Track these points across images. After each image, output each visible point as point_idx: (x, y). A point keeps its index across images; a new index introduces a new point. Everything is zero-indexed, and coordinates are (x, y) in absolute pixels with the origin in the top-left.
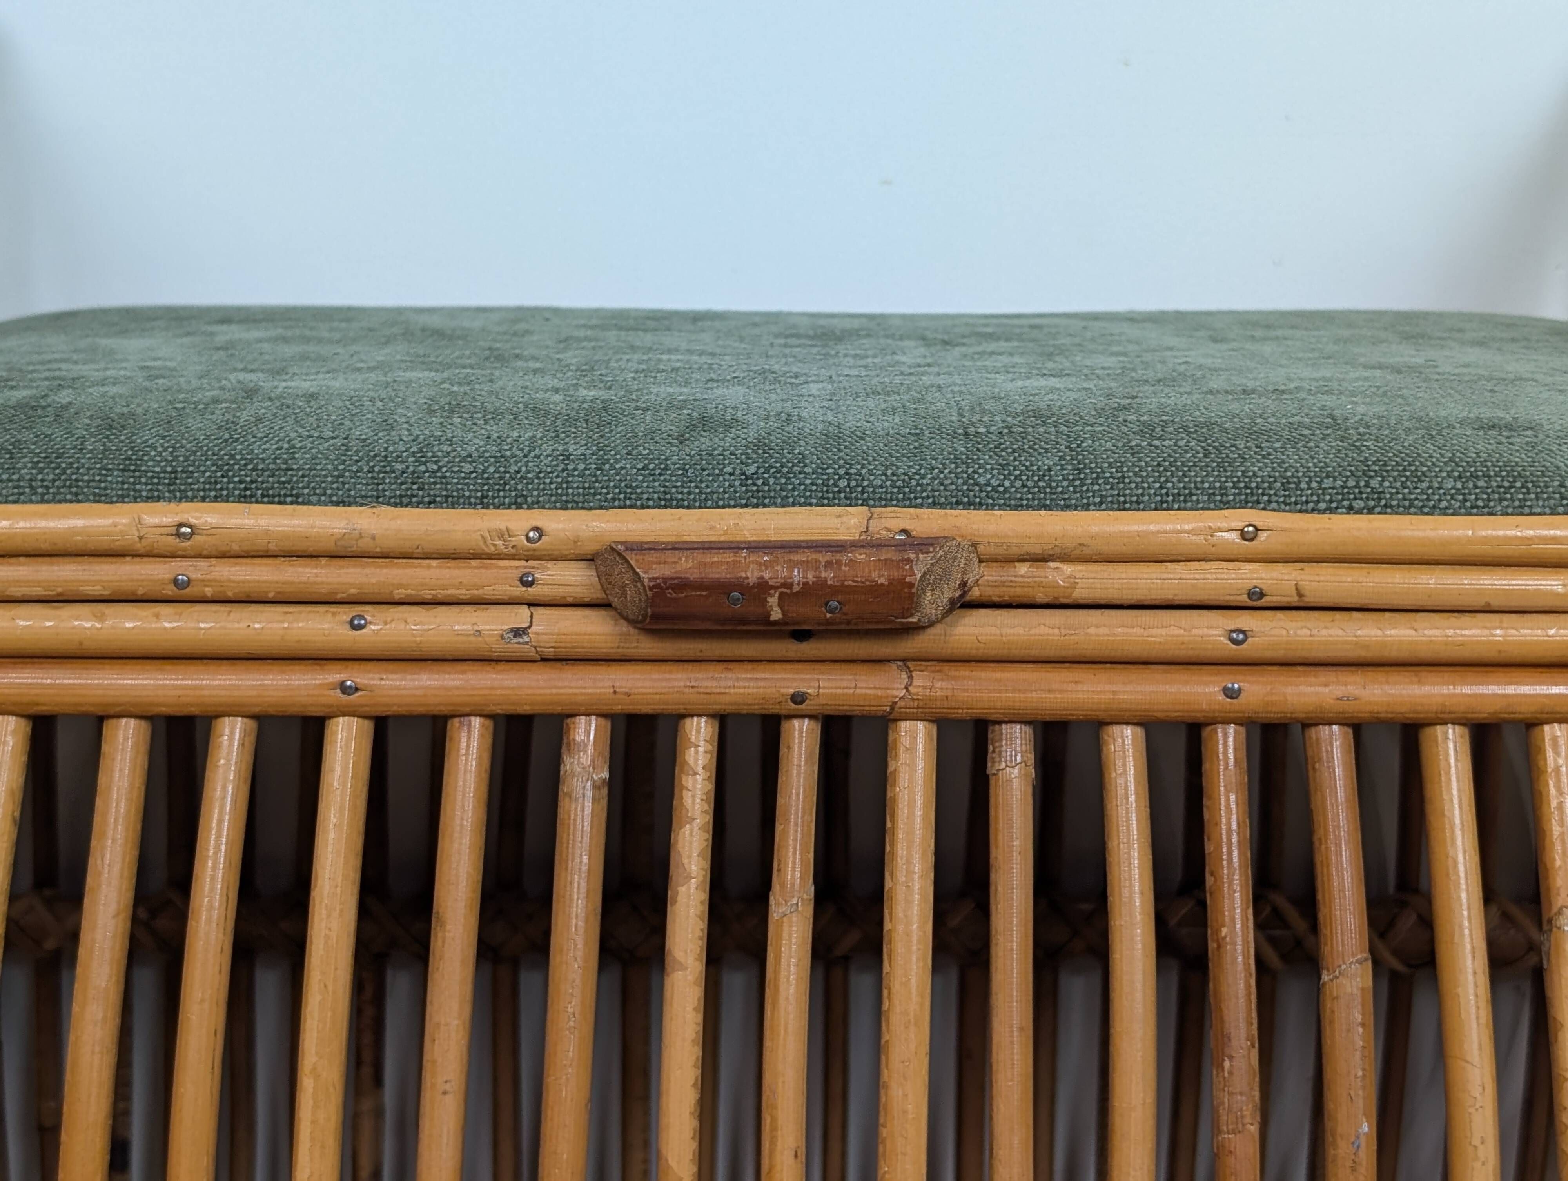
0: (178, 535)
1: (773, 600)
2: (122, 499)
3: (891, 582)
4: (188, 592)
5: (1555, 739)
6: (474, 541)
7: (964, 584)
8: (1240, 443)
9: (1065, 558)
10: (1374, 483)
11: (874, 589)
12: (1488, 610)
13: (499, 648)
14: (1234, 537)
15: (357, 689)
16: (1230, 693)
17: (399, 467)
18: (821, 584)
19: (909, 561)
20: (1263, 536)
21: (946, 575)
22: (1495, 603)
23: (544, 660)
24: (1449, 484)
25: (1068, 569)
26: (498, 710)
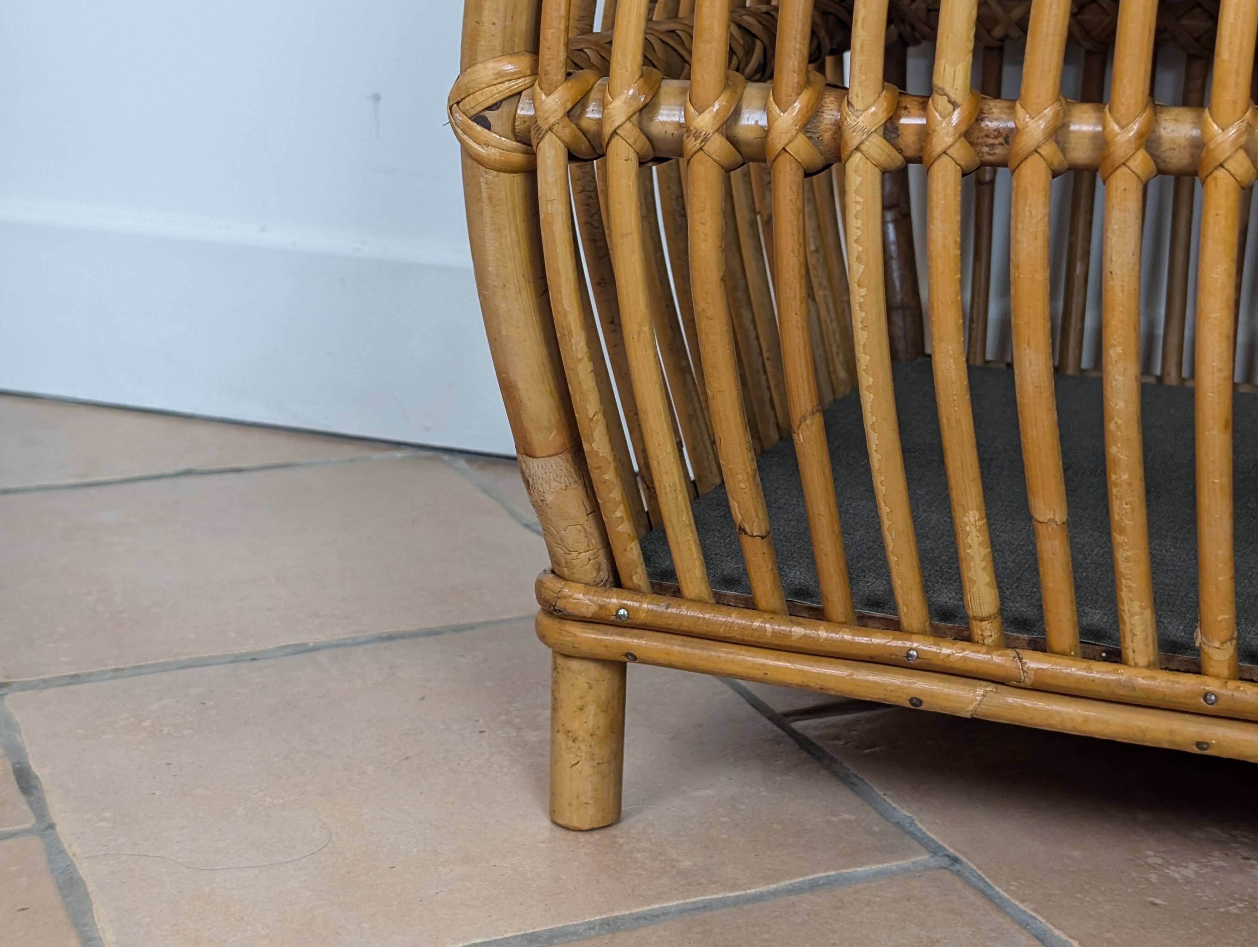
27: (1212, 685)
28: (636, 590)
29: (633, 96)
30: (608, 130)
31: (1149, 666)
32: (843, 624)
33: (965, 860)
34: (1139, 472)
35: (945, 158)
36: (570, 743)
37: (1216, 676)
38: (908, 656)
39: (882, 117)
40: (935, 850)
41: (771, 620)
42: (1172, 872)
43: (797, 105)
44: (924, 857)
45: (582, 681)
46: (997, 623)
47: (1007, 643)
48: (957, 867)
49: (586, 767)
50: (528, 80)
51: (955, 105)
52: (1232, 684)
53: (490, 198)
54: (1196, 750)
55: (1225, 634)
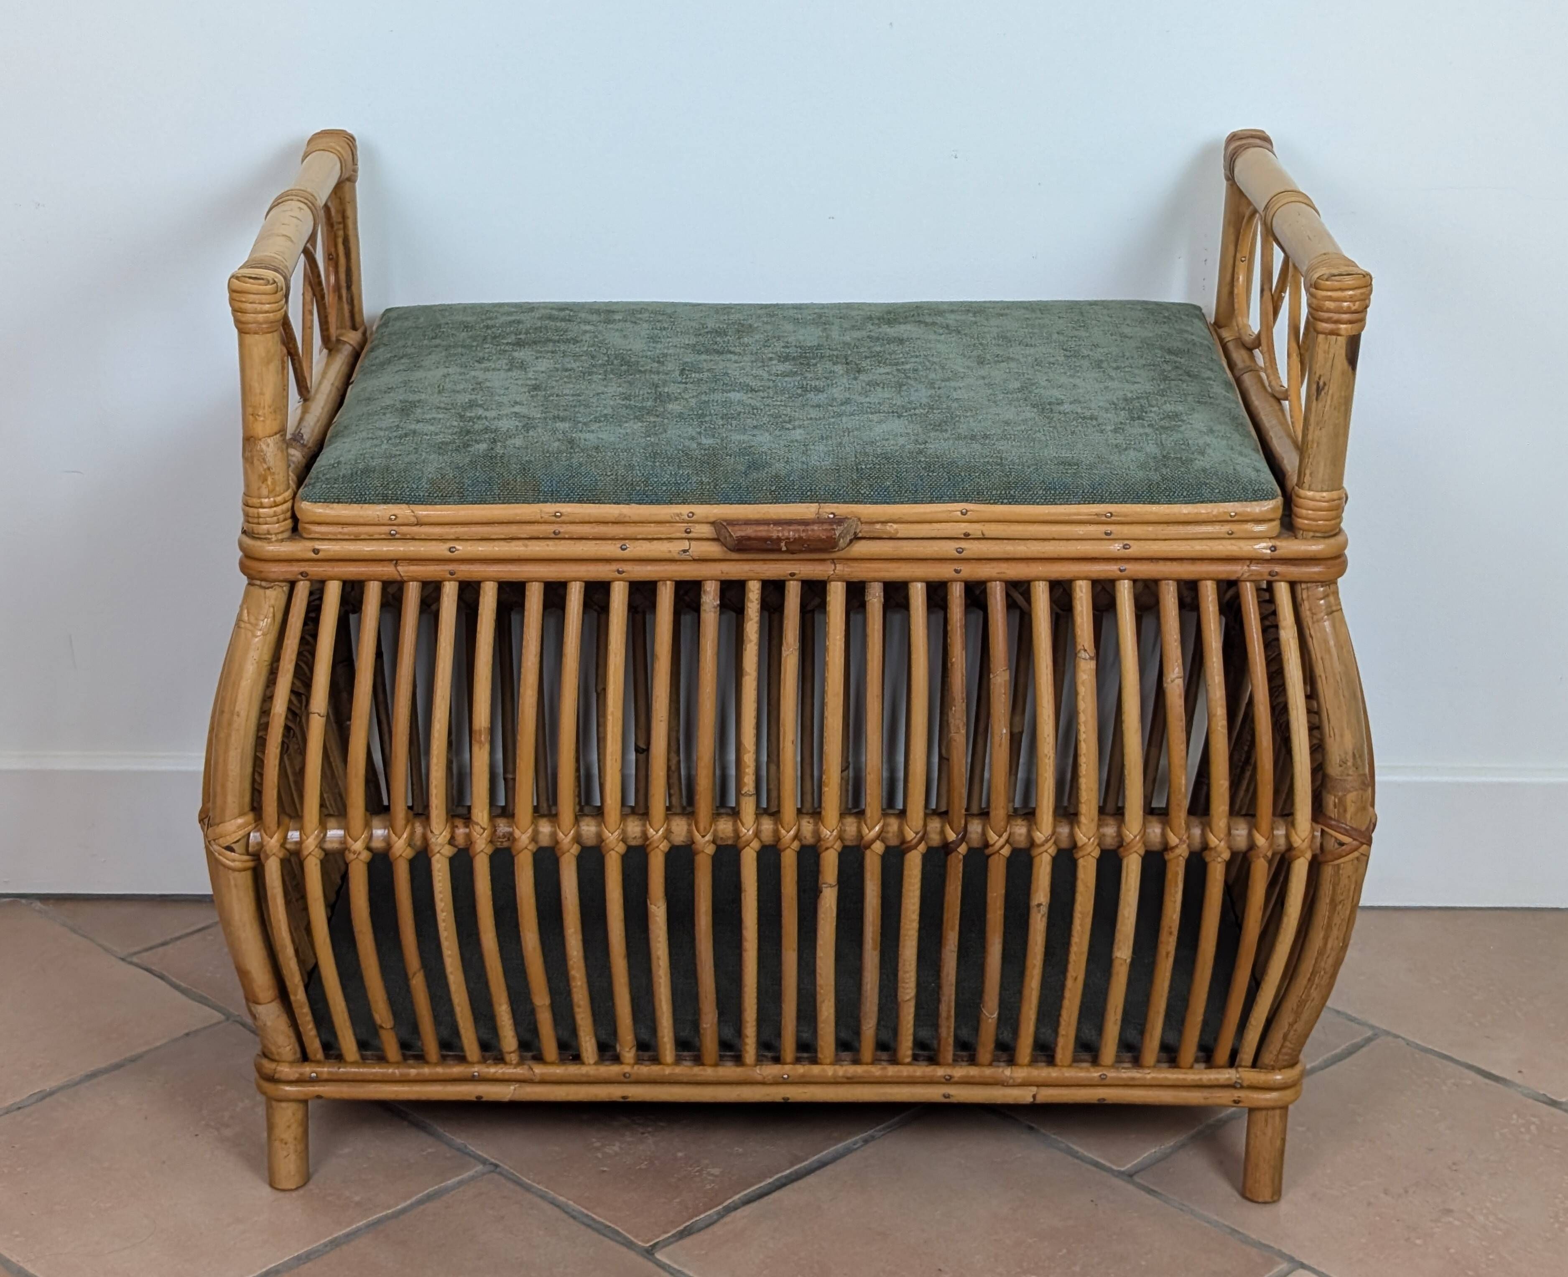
0: (555, 516)
1: (783, 544)
2: (533, 502)
3: (827, 537)
4: (559, 536)
5: (1081, 587)
6: (668, 518)
7: (855, 533)
8: (963, 474)
9: (895, 522)
10: (1012, 492)
11: (821, 540)
12: (1054, 539)
13: (677, 557)
14: (959, 513)
15: (623, 572)
16: (957, 571)
17: (638, 488)
18: (801, 538)
19: (834, 529)
20: (969, 513)
21: (848, 533)
22: (1056, 537)
23: (694, 560)
24: (1040, 492)
25: (895, 526)
26: (678, 579)
27: (627, 1069)
28: (318, 1062)
29: (317, 836)
30: (305, 853)
31: (596, 1064)
32: (436, 1064)
33: (501, 1164)
34: (585, 980)
35: (482, 854)
36: (283, 1146)
37: (628, 1064)
38: (474, 1076)
39: (448, 837)
40: (484, 1162)
41: (398, 1068)
42: (608, 1150)
43: (405, 836)
44: (480, 1168)
45: (289, 1112)
46: (517, 1053)
47: (521, 1062)
48: (498, 1170)
49: (293, 1157)
50: (253, 825)
51: (484, 829)
52: (636, 1067)
53: (236, 886)
54: (621, 1100)
55: (630, 1045)
